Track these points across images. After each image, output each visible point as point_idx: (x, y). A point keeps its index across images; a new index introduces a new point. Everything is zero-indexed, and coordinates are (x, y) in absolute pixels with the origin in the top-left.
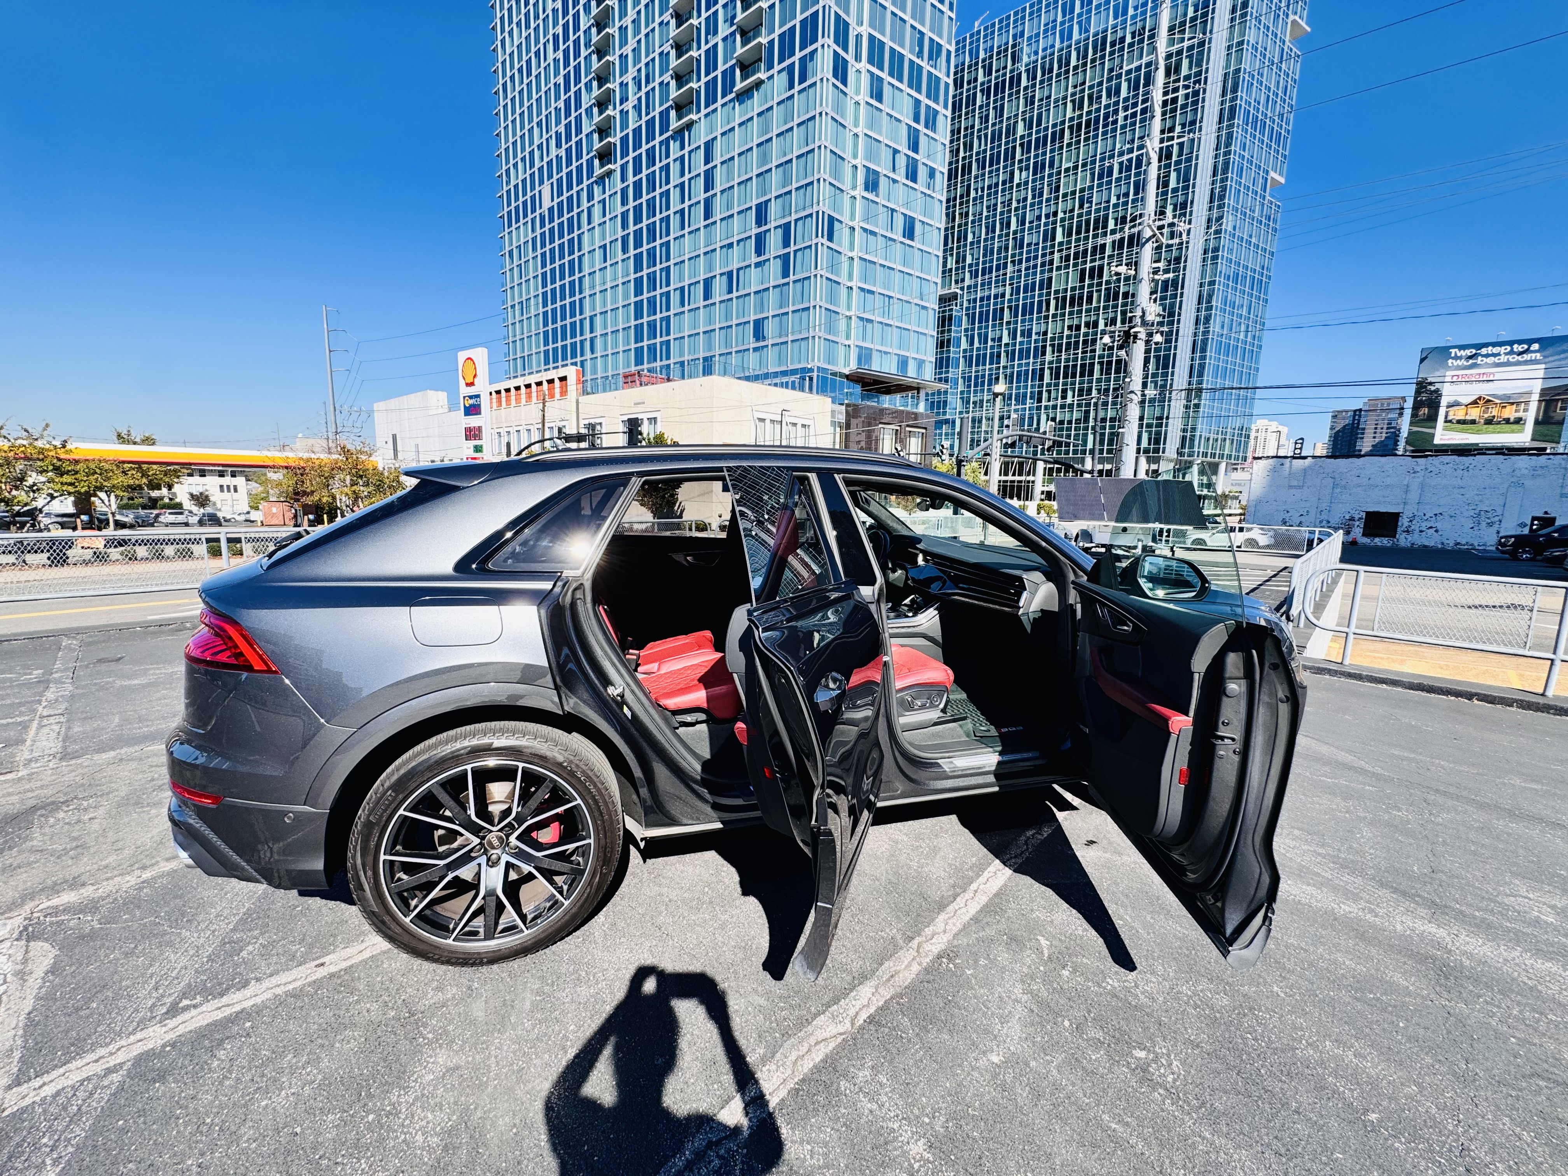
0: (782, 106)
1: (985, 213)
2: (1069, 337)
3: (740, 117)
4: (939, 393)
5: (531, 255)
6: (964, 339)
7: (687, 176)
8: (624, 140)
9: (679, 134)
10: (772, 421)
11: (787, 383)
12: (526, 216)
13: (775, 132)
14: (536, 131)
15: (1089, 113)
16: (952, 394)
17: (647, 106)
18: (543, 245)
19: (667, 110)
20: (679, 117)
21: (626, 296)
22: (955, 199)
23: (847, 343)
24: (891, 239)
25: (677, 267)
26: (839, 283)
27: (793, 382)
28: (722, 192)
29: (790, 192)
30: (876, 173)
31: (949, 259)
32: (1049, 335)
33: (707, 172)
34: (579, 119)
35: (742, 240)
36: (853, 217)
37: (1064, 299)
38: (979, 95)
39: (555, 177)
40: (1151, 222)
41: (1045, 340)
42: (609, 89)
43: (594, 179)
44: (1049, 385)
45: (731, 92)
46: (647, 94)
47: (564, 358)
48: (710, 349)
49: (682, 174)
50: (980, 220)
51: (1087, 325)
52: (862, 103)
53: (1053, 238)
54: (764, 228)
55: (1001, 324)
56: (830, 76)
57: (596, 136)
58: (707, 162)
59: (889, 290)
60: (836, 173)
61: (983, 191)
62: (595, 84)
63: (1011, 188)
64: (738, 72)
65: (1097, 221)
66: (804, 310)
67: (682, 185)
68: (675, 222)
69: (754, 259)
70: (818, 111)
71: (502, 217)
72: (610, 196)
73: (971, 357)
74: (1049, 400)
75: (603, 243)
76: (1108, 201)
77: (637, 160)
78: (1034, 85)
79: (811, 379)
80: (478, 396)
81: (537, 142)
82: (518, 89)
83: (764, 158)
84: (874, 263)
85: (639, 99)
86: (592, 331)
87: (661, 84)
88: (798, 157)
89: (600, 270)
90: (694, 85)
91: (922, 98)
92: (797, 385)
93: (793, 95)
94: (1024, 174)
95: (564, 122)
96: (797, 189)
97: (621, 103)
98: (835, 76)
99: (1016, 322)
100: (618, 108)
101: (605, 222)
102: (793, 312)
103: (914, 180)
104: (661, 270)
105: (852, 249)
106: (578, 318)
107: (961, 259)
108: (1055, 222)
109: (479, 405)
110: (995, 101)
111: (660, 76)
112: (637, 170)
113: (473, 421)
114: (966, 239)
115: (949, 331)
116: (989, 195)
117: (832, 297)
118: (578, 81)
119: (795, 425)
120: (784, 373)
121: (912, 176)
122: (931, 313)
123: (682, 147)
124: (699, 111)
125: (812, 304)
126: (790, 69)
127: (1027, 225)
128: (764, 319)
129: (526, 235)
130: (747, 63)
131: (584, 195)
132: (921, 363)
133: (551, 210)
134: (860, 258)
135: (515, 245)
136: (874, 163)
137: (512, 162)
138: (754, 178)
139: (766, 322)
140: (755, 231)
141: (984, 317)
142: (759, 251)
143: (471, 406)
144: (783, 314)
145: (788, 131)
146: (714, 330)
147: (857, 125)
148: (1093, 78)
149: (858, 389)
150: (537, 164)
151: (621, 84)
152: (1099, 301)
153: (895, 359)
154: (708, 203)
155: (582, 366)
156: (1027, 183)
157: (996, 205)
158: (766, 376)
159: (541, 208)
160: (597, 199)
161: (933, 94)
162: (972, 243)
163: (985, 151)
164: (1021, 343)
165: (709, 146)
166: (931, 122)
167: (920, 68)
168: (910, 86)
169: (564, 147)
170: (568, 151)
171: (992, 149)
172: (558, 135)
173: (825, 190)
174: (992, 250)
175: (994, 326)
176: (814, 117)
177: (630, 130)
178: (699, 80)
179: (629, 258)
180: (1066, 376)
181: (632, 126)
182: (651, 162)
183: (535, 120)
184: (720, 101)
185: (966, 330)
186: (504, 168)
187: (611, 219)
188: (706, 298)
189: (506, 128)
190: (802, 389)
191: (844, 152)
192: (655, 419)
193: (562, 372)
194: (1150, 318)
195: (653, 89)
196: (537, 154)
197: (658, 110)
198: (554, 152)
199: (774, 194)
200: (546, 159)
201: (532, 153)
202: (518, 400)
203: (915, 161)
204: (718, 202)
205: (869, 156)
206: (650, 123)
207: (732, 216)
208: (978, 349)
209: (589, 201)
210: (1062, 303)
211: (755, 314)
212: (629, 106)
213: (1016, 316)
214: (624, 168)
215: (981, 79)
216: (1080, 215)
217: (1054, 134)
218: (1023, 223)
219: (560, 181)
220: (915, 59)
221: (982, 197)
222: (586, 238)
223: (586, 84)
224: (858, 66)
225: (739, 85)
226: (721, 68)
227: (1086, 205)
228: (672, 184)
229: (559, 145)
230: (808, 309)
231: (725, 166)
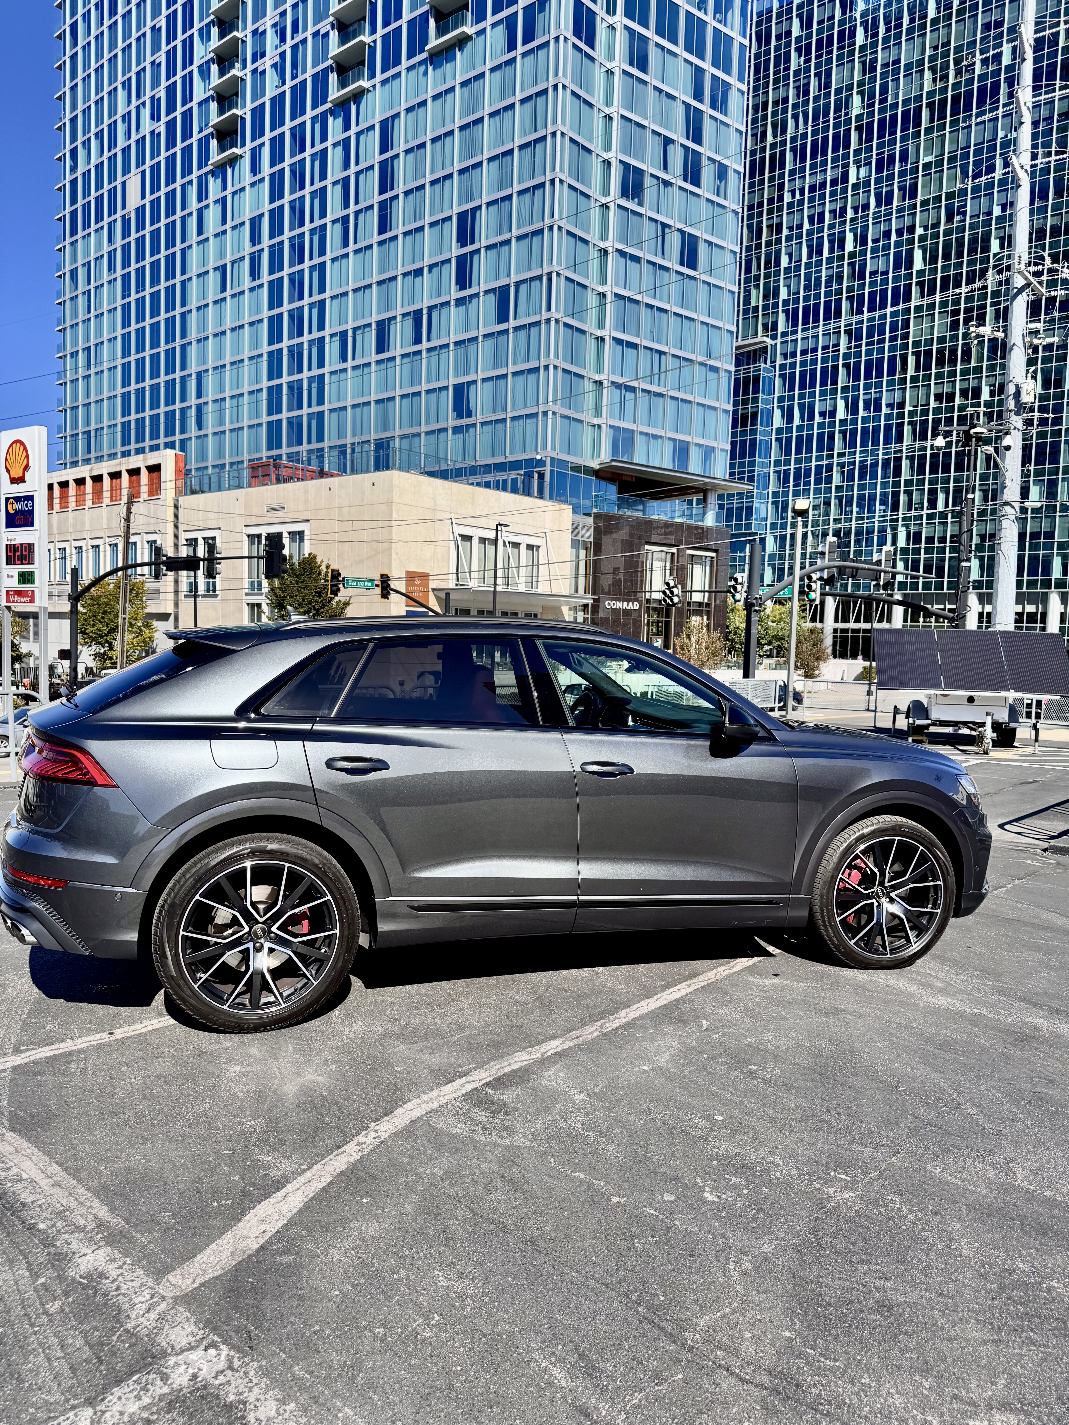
0: (498, 74)
1: (806, 226)
2: (937, 411)
3: (434, 87)
4: (741, 495)
5: (106, 277)
6: (777, 413)
7: (353, 169)
8: (258, 113)
9: (342, 107)
10: (483, 540)
11: (505, 481)
12: (99, 218)
13: (488, 110)
14: (121, 94)
15: (956, 86)
16: (760, 496)
17: (294, 65)
18: (126, 263)
19: (325, 72)
20: (343, 84)
21: (255, 343)
22: (761, 204)
23: (596, 421)
24: (662, 268)
25: (336, 302)
26: (583, 332)
27: (514, 481)
28: (407, 193)
29: (509, 197)
30: (639, 173)
31: (754, 292)
32: (908, 408)
33: (383, 164)
34: (188, 79)
35: (436, 265)
36: (604, 237)
37: (928, 353)
38: (794, 55)
39: (148, 163)
40: (1022, 267)
41: (901, 416)
42: (236, 39)
43: (210, 168)
44: (908, 483)
45: (422, 51)
46: (295, 48)
47: (155, 434)
48: (385, 427)
49: (346, 165)
50: (800, 236)
51: (964, 393)
52: (617, 72)
53: (910, 264)
54: (470, 248)
55: (834, 391)
56: (569, 34)
57: (214, 106)
58: (383, 149)
59: (659, 342)
60: (579, 171)
61: (802, 193)
62: (214, 31)
63: (845, 190)
64: (432, 23)
65: (973, 241)
66: (531, 371)
67: (346, 181)
68: (333, 234)
69: (455, 294)
70: (552, 83)
71: (62, 219)
72: (234, 193)
73: (789, 440)
74: (910, 509)
75: (220, 263)
76: (989, 213)
77: (277, 143)
78: (875, 45)
79: (541, 476)
80: (31, 498)
81: (121, 110)
82: (94, 32)
83: (471, 148)
84: (637, 302)
85: (282, 55)
86: (199, 395)
87: (316, 34)
88: (522, 147)
89: (216, 302)
90: (366, 38)
91: (706, 65)
92: (520, 485)
93: (514, 59)
94: (863, 171)
95: (164, 84)
96: (520, 193)
97: (254, 60)
98: (577, 33)
99: (857, 388)
100: (250, 67)
101: (224, 232)
102: (515, 374)
103: (696, 181)
104: (311, 306)
105: (603, 281)
106: (178, 374)
107: (771, 293)
108: (911, 242)
109: (31, 513)
110: (818, 66)
111: (315, 24)
112: (277, 157)
113: (21, 536)
114: (778, 263)
115: (755, 400)
116: (811, 200)
117: (574, 354)
118: (189, 24)
119: (516, 545)
120: (501, 467)
121: (692, 174)
122: (724, 377)
123: (347, 127)
124: (372, 75)
125: (543, 362)
126: (510, 23)
127: (870, 244)
128: (469, 384)
129: (99, 247)
130: (446, 11)
131: (193, 192)
132: (708, 452)
133: (140, 211)
134: (616, 295)
135: (80, 261)
136: (636, 158)
137: (81, 138)
138: (456, 175)
139: (472, 388)
140: (456, 251)
141: (807, 380)
142: (463, 280)
143: (17, 512)
144: (499, 377)
145: (506, 109)
146: (393, 398)
147: (609, 102)
148: (960, 35)
149: (611, 492)
150: (121, 143)
151: (255, 32)
152: (980, 359)
153: (669, 447)
154: (385, 209)
155: (183, 449)
156: (867, 183)
157: (822, 215)
158: (473, 471)
159: (124, 207)
160: (212, 198)
161: (722, 61)
162: (787, 270)
163: (804, 136)
164: (865, 420)
165: (387, 127)
166: (719, 102)
167: (703, 23)
168: (688, 49)
169: (164, 119)
170: (171, 126)
171: (815, 133)
172: (155, 102)
173: (562, 197)
174: (818, 279)
175: (823, 393)
176: (545, 91)
177: (267, 99)
178: (373, 31)
179: (261, 286)
180: (934, 470)
181: (270, 92)
182: (299, 143)
183: (120, 79)
184: (405, 63)
185: (781, 399)
186: (68, 147)
187: (234, 228)
188: (380, 349)
189: (74, 88)
190: (527, 492)
191: (591, 140)
192: (301, 533)
193: (152, 459)
194: (1027, 398)
195: (304, 41)
196: (121, 128)
197: (310, 71)
198: (147, 125)
199: (485, 199)
200: (134, 137)
201: (113, 127)
202: (80, 500)
203: (697, 154)
204: (400, 211)
205: (627, 148)
206: (299, 91)
207: (421, 229)
208: (800, 428)
209: (200, 200)
210: (924, 361)
211: (456, 375)
212: (266, 64)
213: (857, 378)
214: (255, 154)
215: (796, 32)
216: (948, 233)
217: (906, 114)
218: (864, 242)
219: (155, 169)
220: (694, 11)
221: (801, 202)
222: (194, 255)
223: (200, 30)
224: (610, 20)
225: (434, 42)
226: (407, 15)
227: (957, 218)
228: (330, 179)
229: (155, 117)
230: (536, 370)
231: (411, 156)
